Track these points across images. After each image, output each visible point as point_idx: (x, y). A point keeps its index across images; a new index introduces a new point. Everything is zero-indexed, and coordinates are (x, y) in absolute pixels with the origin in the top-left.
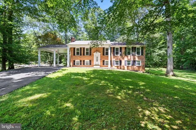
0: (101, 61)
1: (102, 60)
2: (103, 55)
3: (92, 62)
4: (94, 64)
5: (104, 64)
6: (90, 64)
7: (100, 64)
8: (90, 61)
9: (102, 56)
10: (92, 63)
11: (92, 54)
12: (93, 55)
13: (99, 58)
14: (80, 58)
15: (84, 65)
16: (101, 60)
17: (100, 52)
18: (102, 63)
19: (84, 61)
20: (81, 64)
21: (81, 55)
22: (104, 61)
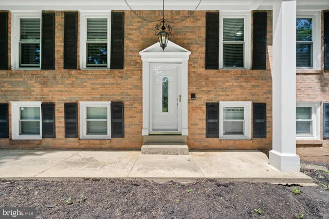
0: (191, 110)
1: (203, 99)
2: (211, 63)
3: (127, 113)
4: (145, 133)
5: (212, 130)
6: (118, 130)
7: (185, 133)
8: (117, 109)
9: (202, 71)
10: (127, 121)
11: (128, 56)
12: (139, 65)
13: (180, 89)
14: (44, 84)
15: (72, 141)
16: (196, 103)
17: (186, 46)
18: (203, 125)
19: (71, 110)
20: (49, 131)
21: (49, 64)
22: (212, 110)
